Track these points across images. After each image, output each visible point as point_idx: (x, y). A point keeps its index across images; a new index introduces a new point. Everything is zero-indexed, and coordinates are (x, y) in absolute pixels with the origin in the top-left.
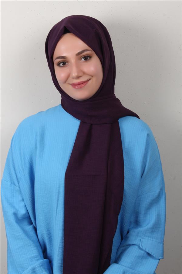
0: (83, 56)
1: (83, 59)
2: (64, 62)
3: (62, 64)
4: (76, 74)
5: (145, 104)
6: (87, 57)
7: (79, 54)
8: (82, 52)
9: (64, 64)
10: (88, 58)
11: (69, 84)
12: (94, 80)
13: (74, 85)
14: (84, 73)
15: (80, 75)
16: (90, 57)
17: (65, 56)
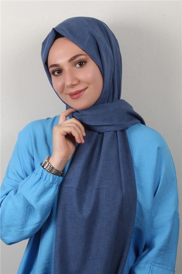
0: (77, 61)
1: (78, 66)
2: (59, 71)
3: (57, 72)
4: (70, 83)
5: (151, 110)
6: (82, 62)
7: (71, 60)
8: (75, 57)
9: (59, 72)
10: (84, 63)
11: (67, 94)
12: (91, 87)
13: (71, 95)
14: (79, 81)
15: (74, 83)
16: (85, 62)
17: (57, 64)
